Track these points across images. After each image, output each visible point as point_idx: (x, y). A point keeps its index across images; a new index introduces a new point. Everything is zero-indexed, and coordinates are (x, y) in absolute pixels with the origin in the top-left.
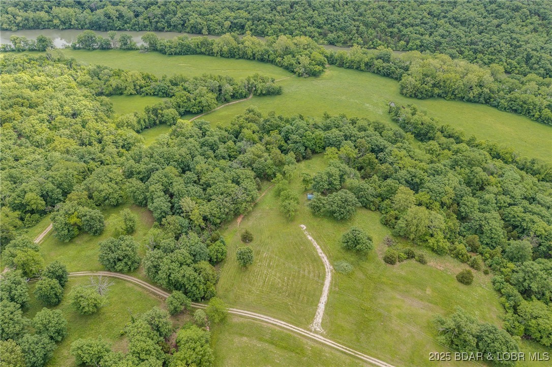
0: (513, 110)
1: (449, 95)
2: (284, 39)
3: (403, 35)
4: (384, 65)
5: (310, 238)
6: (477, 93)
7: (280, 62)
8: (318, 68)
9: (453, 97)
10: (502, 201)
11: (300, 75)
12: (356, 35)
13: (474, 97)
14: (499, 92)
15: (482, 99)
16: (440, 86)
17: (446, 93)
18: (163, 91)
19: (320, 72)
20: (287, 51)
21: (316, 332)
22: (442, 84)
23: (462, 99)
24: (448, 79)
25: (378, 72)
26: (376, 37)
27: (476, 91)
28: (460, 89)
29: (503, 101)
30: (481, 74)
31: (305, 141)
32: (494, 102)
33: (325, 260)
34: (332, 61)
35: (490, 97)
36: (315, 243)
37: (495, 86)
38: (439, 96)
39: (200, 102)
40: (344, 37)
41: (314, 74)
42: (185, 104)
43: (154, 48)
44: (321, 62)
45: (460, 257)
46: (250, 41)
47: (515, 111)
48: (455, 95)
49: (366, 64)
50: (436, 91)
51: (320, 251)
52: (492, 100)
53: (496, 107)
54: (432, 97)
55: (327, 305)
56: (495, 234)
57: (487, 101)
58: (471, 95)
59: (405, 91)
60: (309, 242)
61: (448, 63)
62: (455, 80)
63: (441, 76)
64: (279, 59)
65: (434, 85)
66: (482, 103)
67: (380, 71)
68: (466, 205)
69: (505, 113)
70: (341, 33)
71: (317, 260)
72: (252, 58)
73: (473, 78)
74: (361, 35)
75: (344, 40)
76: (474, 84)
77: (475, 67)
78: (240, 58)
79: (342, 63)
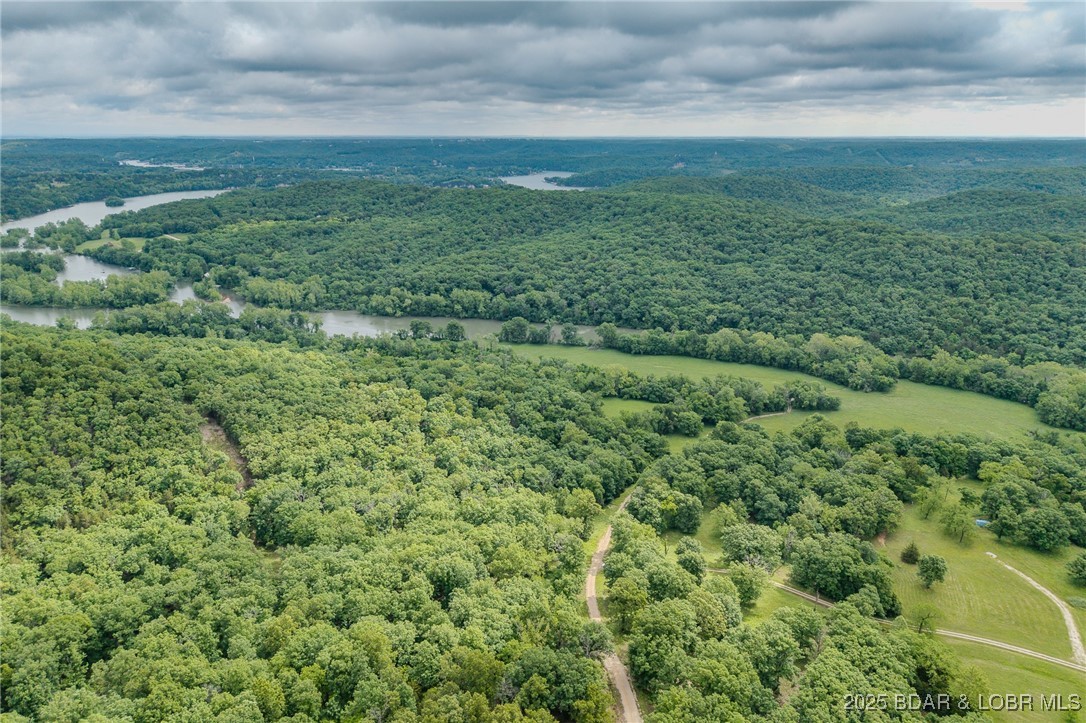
2: (820, 339)
3: (1012, 345)
4: (999, 380)
5: (1010, 568)
7: (817, 370)
8: (886, 379)
12: (929, 341)
18: (658, 393)
19: (890, 385)
20: (827, 355)
25: (989, 392)
26: (966, 345)
31: (939, 454)
33: (1048, 593)
34: (905, 374)
36: (1022, 575)
39: (725, 408)
40: (911, 344)
41: (881, 388)
42: (705, 409)
43: (610, 344)
44: (890, 371)
46: (762, 340)
49: (967, 379)
51: (1033, 583)
59: (1050, 418)
60: (1011, 572)
64: (815, 366)
67: (992, 390)
70: (902, 338)
71: (1035, 593)
72: (771, 363)
74: (938, 341)
75: (910, 348)
79: (921, 378)
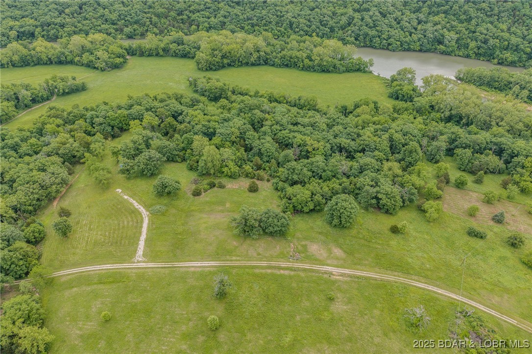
0: (285, 65)
1: (237, 63)
2: (77, 39)
3: (193, 20)
4: (179, 47)
5: (126, 197)
6: (256, 57)
7: (79, 61)
8: (118, 60)
9: (240, 64)
10: (275, 130)
11: (103, 70)
12: (151, 26)
13: (255, 61)
14: (272, 53)
15: (261, 61)
16: (228, 57)
17: (234, 62)
19: (122, 63)
20: (84, 49)
21: (138, 262)
22: (228, 54)
23: (247, 64)
24: (232, 50)
25: (176, 55)
26: (170, 25)
27: (255, 55)
28: (242, 56)
29: (276, 60)
30: (255, 41)
31: (110, 121)
32: (271, 62)
33: (142, 209)
34: (131, 52)
35: (267, 59)
36: (131, 200)
37: (268, 50)
38: (229, 65)
40: (140, 30)
41: (116, 67)
44: (120, 54)
45: (249, 175)
46: (40, 46)
47: (287, 66)
48: (241, 62)
49: (164, 50)
50: (226, 61)
51: (136, 204)
52: (269, 60)
53: (273, 65)
54: (223, 67)
55: (146, 240)
56: (270, 152)
57: (266, 63)
58: (252, 59)
59: (200, 66)
60: (126, 200)
61: (229, 37)
62: (237, 50)
63: (226, 48)
64: (77, 59)
65: (223, 57)
66: (263, 65)
67: (177, 53)
68: (249, 139)
69: (280, 69)
70: (136, 26)
71: (135, 212)
72: (48, 62)
73: (249, 45)
74: (155, 25)
75: (141, 33)
76: (252, 51)
77: (251, 37)
78: (36, 65)
79: (141, 53)
